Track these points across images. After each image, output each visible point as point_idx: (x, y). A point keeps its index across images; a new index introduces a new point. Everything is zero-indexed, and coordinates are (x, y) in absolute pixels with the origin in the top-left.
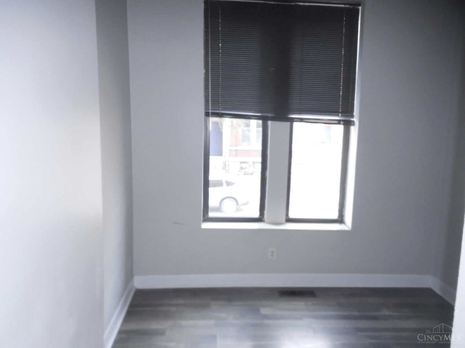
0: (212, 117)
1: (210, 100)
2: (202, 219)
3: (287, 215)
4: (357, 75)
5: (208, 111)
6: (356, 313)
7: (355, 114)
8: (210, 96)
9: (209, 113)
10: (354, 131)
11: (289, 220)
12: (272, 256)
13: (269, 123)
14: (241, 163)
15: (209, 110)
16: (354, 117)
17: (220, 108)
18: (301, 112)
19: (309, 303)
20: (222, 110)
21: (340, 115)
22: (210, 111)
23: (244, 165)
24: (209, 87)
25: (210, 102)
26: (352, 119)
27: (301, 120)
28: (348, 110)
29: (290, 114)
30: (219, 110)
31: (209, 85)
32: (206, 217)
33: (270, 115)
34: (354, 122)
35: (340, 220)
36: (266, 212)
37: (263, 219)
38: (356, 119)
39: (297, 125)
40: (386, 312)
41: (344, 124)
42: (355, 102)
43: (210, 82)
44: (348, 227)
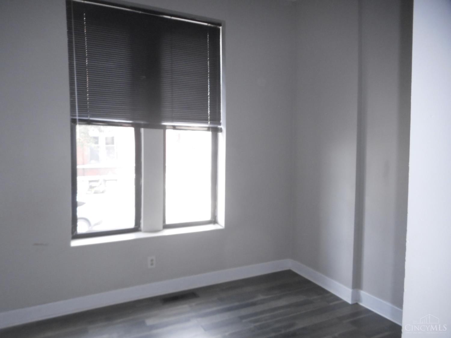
0: (79, 124)
1: (77, 106)
2: (70, 236)
3: (164, 221)
4: (221, 86)
5: (74, 118)
6: (237, 304)
7: (221, 121)
8: (77, 102)
9: (75, 119)
10: (222, 137)
11: (166, 227)
12: (152, 264)
13: (142, 130)
14: (90, 181)
15: (75, 116)
16: (222, 124)
17: (89, 115)
18: (173, 119)
19: (193, 304)
20: (91, 117)
21: (209, 122)
22: (77, 118)
23: (93, 184)
24: (75, 92)
25: (77, 108)
26: (219, 127)
27: (174, 128)
28: (215, 118)
29: (163, 122)
30: (87, 116)
31: (74, 90)
32: (74, 234)
33: (142, 122)
34: (221, 129)
35: (214, 221)
36: (142, 221)
37: (139, 229)
38: (223, 126)
39: (169, 132)
40: (261, 297)
41: (212, 131)
42: (221, 111)
43: (76, 87)
44: (222, 227)
